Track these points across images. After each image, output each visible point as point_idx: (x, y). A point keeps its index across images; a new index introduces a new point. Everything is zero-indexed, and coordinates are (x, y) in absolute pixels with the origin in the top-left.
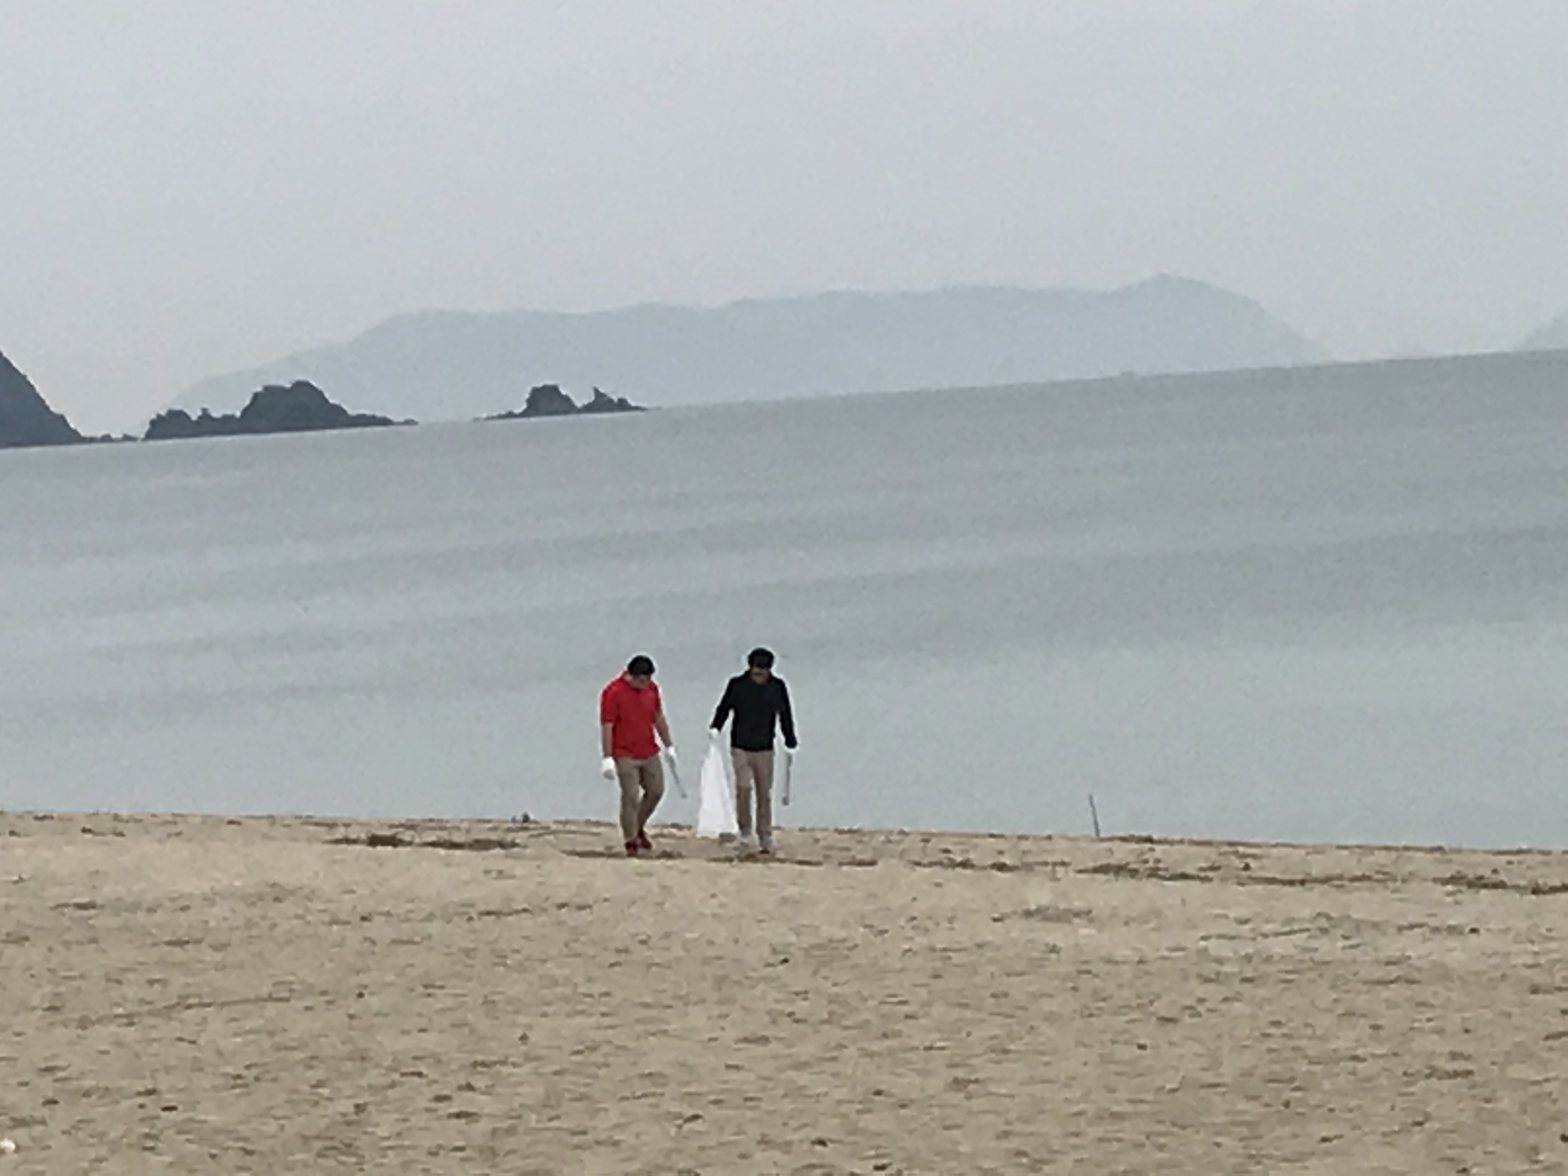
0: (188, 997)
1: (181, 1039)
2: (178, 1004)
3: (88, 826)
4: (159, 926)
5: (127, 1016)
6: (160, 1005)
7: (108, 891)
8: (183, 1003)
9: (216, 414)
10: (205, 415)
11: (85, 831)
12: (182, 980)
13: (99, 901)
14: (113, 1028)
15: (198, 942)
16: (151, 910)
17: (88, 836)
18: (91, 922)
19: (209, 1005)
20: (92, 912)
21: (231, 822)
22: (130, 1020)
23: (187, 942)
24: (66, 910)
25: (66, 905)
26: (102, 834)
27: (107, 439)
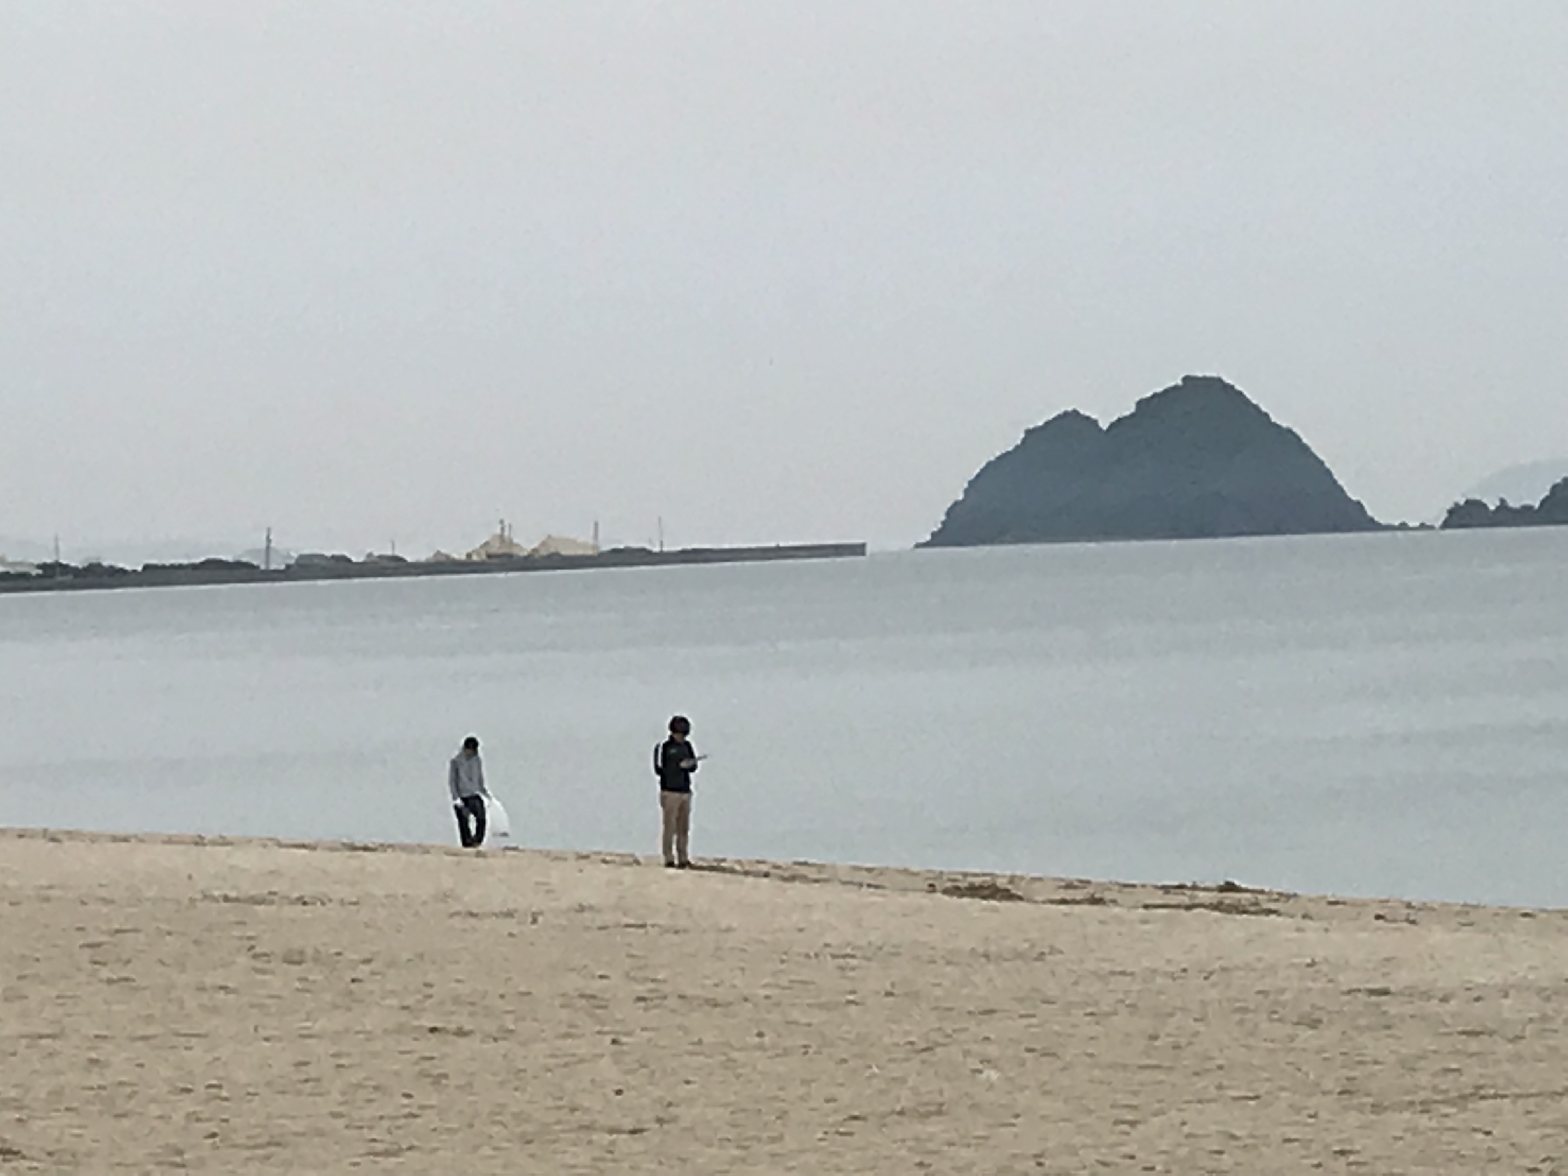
0: (1481, 1087)
1: (1475, 1130)
2: (1472, 1095)
3: (1381, 913)
4: (1453, 1015)
5: (1422, 1103)
6: (1453, 1094)
7: (1400, 979)
8: (1478, 1093)
9: (1514, 504)
10: (1503, 505)
11: (1378, 917)
12: (1478, 1070)
13: (1393, 989)
14: (1406, 1115)
15: (1491, 1033)
16: (1445, 1000)
17: (1381, 922)
18: (1384, 1008)
19: (1504, 1097)
20: (1384, 998)
21: (1526, 915)
22: (1426, 1107)
23: (1482, 1033)
24: (1359, 995)
25: (1359, 990)
26: (1394, 921)
27: (1403, 527)
